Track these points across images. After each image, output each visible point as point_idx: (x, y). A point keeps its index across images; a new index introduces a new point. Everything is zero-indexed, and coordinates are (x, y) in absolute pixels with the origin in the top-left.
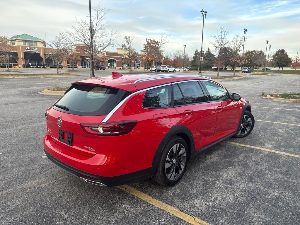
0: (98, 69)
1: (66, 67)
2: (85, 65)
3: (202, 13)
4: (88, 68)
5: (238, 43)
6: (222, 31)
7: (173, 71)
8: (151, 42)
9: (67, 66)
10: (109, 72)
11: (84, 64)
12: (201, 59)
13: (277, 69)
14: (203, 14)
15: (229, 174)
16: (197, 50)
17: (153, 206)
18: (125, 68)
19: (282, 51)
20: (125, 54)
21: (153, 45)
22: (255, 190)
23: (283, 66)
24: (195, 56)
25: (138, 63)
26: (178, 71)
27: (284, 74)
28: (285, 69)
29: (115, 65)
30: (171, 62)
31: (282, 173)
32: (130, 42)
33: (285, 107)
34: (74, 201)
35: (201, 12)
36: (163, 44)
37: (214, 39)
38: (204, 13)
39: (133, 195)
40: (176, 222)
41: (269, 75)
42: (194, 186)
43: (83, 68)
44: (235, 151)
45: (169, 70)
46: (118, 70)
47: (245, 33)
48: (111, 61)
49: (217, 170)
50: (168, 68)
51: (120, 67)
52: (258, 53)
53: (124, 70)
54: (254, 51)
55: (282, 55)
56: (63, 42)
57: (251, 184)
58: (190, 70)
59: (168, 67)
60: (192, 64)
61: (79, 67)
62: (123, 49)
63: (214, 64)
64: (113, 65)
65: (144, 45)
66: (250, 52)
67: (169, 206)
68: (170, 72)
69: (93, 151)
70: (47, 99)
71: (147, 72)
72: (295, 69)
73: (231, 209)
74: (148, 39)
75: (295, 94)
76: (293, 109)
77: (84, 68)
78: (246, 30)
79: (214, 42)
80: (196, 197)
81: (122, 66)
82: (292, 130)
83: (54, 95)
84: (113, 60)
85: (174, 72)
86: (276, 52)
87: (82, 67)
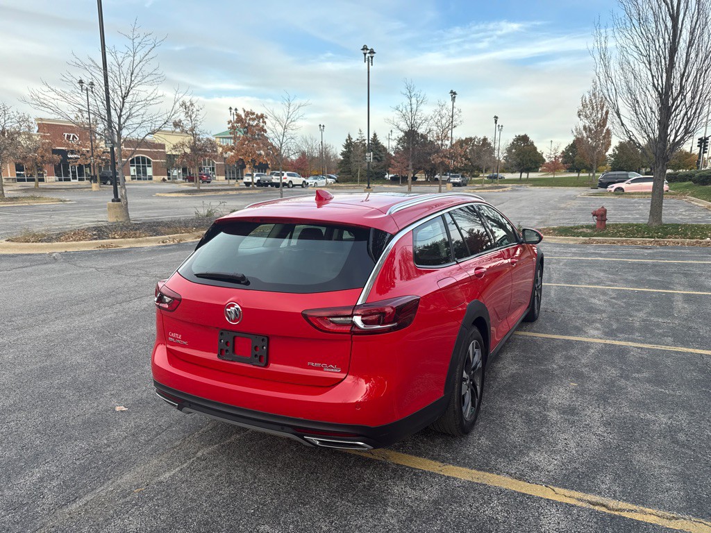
0: (105, 184)
1: (13, 179)
2: (67, 173)
3: (365, 54)
4: (77, 181)
5: (444, 121)
6: (412, 94)
7: (302, 185)
8: (245, 115)
9: (15, 177)
10: (137, 189)
11: (62, 170)
12: (368, 158)
13: (517, 176)
14: (367, 55)
15: (559, 395)
16: (349, 136)
17: (455, 479)
18: (175, 178)
19: (524, 138)
20: (183, 145)
21: (251, 123)
22: (624, 418)
23: (528, 170)
24: (345, 150)
25: (209, 165)
26: (313, 184)
27: (534, 186)
28: (532, 175)
29: (150, 171)
30: (292, 164)
31: (649, 381)
32: (194, 116)
33: (575, 254)
34: (272, 499)
35: (363, 49)
36: (293, 123)
37: (397, 112)
38: (369, 53)
39: (398, 465)
40: (522, 502)
41: (506, 189)
42: (508, 427)
43: (60, 180)
44: (539, 350)
45: (291, 182)
46: (158, 183)
47: (453, 99)
48: (138, 162)
49: (533, 392)
50: (289, 178)
51: (162, 177)
52: (479, 143)
53: (175, 183)
54: (471, 139)
55: (524, 146)
56: (15, 114)
57: (610, 410)
58: (337, 181)
59: (289, 175)
60: (340, 167)
61: (51, 180)
62: (178, 133)
63: (390, 169)
64: (145, 173)
65: (229, 123)
66: (462, 140)
67: (487, 474)
68: (294, 186)
69: (336, 371)
70: (16, 265)
71: (237, 186)
72: (552, 176)
73: (605, 460)
74: (234, 108)
75: (582, 227)
76: (590, 256)
77: (65, 180)
78: (455, 93)
79: (396, 120)
80: (530, 448)
81: (169, 175)
82: (614, 298)
83: (29, 255)
84: (143, 158)
85: (303, 187)
86: (512, 141)
87: (57, 178)
